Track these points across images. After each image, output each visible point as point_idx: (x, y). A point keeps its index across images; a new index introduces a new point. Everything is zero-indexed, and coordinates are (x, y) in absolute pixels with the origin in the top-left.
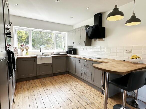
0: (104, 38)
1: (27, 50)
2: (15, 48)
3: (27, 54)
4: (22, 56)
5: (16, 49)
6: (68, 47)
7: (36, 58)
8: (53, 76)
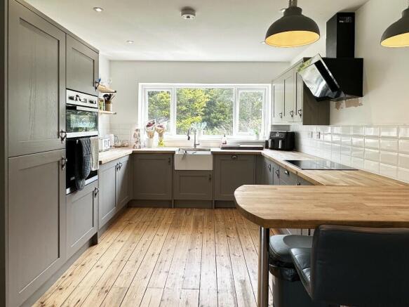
0: (362, 96)
1: (161, 135)
2: (137, 130)
3: (160, 144)
4: (149, 147)
5: (137, 133)
6: (273, 126)
7: (173, 153)
8: (215, 208)
